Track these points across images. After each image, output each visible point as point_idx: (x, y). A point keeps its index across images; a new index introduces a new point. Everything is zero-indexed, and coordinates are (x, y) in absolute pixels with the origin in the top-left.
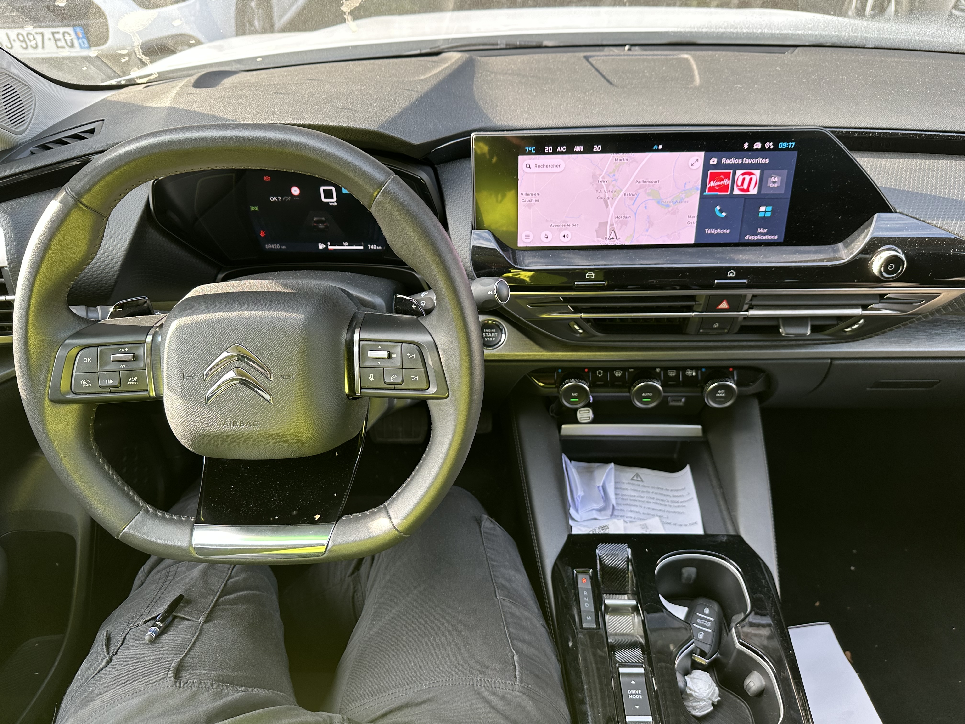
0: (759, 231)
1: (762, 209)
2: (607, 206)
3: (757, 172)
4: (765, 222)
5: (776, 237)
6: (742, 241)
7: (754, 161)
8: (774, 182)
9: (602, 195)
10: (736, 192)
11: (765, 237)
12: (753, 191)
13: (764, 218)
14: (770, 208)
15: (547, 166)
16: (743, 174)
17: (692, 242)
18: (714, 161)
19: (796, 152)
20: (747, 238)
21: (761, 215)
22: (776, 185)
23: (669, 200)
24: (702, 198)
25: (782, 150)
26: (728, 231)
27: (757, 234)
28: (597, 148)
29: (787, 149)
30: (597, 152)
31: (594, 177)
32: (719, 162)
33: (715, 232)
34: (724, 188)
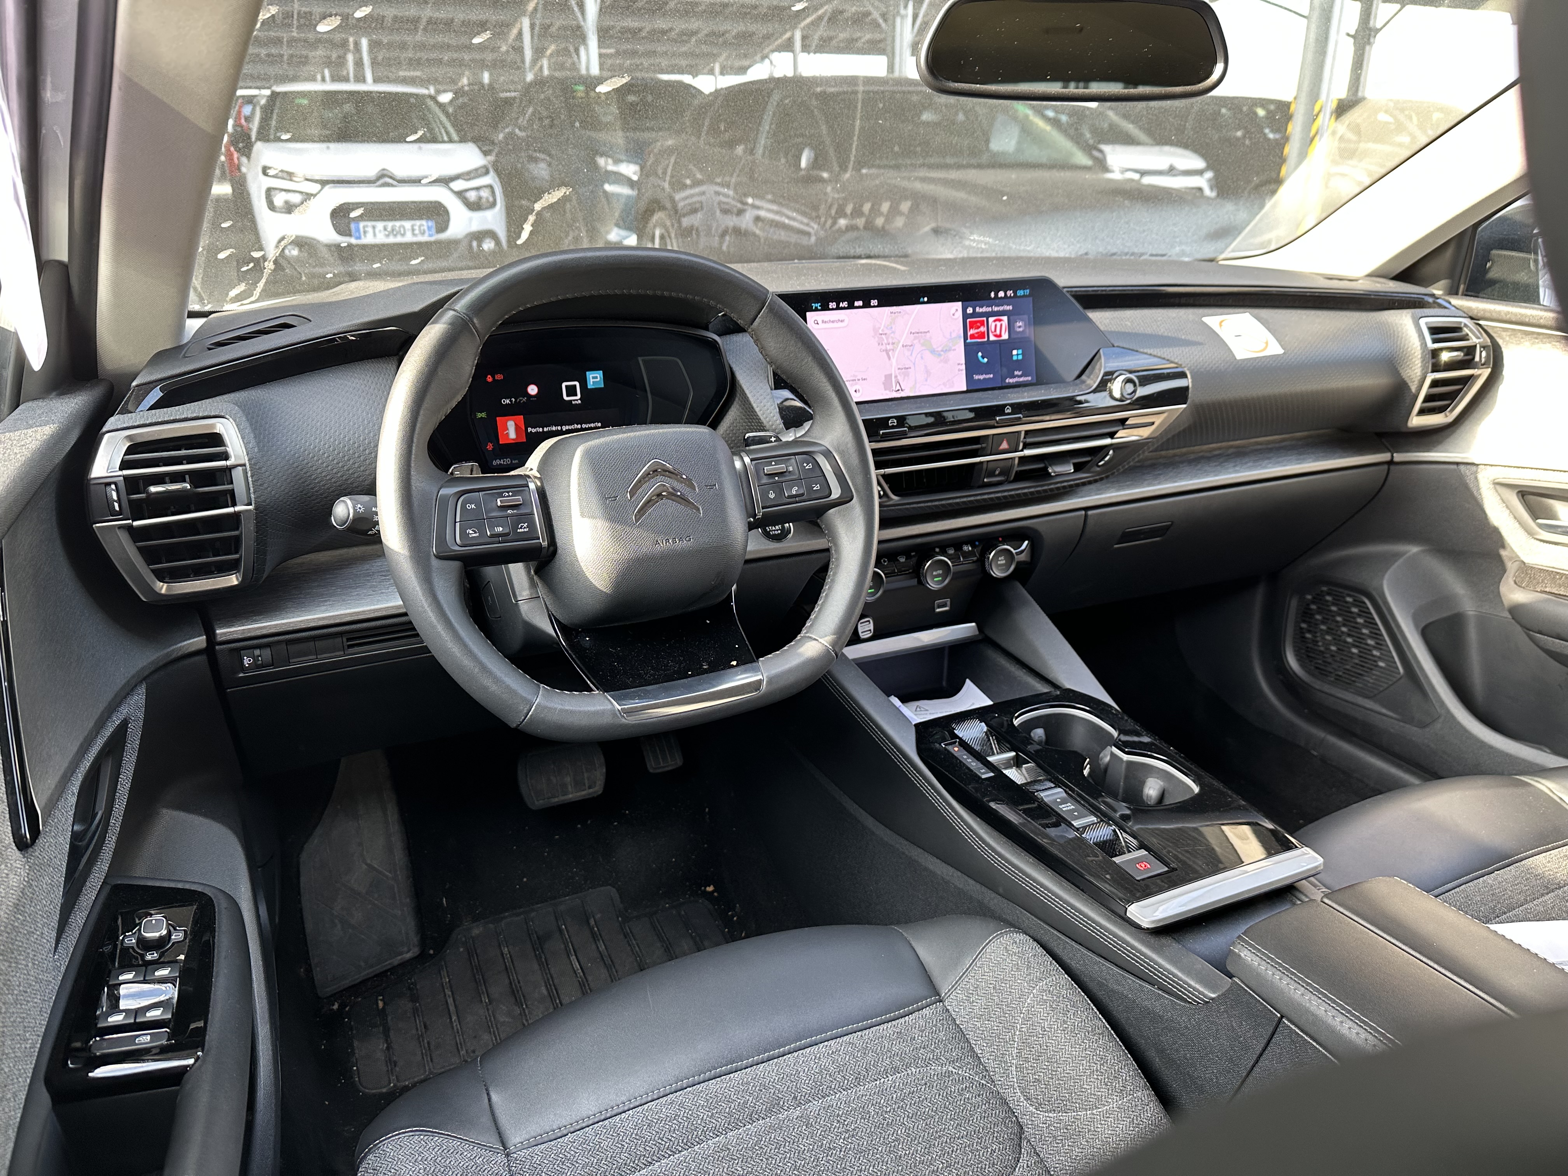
0: (1016, 373)
1: (1015, 352)
2: (889, 358)
3: (1005, 318)
4: (1018, 365)
5: (1030, 378)
6: (1004, 385)
7: (1001, 308)
8: (1020, 327)
9: (883, 347)
10: (992, 338)
11: (1022, 379)
12: (1005, 336)
13: (1017, 361)
14: (1020, 352)
15: (833, 322)
16: (995, 321)
17: (965, 389)
18: (970, 310)
19: (1031, 299)
20: (1007, 381)
21: (1015, 358)
22: (1021, 329)
23: (940, 349)
24: (966, 345)
25: (1020, 297)
26: (991, 376)
27: (1014, 377)
28: (874, 302)
29: (1024, 296)
30: (874, 307)
31: (875, 330)
32: (974, 310)
33: (981, 377)
34: (982, 335)
